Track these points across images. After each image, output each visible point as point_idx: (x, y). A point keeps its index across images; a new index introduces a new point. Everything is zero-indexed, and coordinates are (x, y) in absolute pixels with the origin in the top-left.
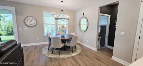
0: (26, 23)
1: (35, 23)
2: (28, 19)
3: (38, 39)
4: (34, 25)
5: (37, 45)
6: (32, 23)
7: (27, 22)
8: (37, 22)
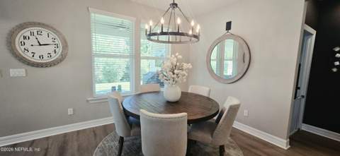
0: (20, 49)
1: (59, 51)
2: (28, 34)
3: (70, 111)
4: (55, 57)
5: (65, 135)
6: (44, 51)
7: (23, 48)
8: (65, 46)
